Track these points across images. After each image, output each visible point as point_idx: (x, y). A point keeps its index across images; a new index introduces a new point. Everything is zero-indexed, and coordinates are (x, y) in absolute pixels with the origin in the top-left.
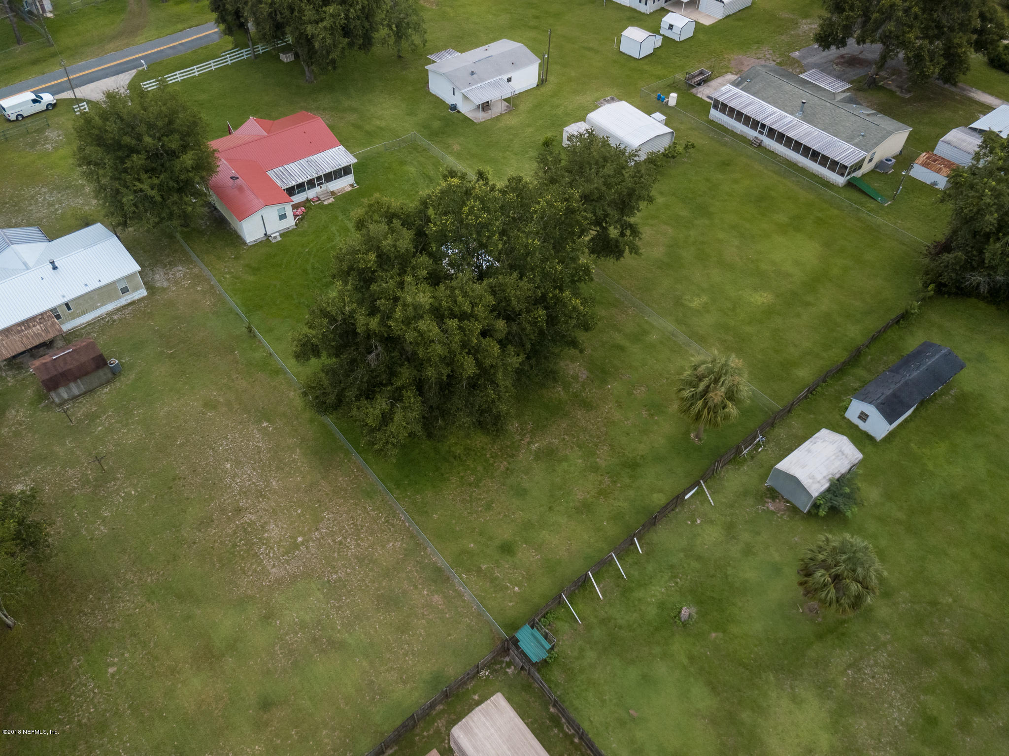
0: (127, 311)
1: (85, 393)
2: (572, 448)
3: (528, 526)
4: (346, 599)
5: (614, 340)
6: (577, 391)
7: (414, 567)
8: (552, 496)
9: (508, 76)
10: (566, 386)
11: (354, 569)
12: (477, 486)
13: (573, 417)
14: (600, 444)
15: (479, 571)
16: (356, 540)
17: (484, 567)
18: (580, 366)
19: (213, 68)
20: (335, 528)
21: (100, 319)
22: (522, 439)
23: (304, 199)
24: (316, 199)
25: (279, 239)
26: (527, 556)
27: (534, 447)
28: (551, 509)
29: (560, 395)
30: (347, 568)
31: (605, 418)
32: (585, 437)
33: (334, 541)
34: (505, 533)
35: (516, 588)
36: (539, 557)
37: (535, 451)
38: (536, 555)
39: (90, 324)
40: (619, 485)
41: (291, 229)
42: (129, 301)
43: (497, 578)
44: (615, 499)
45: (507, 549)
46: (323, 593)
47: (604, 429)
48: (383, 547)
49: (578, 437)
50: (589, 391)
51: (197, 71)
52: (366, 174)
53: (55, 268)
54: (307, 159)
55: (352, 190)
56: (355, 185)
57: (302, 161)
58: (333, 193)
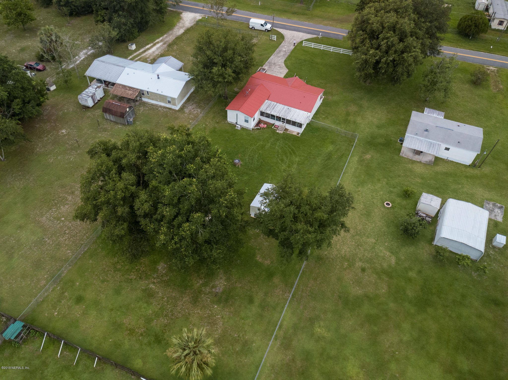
0: (165, 110)
1: (115, 122)
2: (159, 304)
3: (96, 303)
4: (36, 249)
5: (257, 295)
6: (204, 291)
7: (59, 266)
8: (120, 307)
9: (448, 147)
10: (205, 284)
11: (52, 244)
12: (115, 271)
13: (182, 296)
14: (168, 318)
15: (63, 293)
16: (68, 238)
17: (66, 294)
18: (224, 285)
19: (341, 52)
20: (72, 228)
21: (156, 106)
22: (154, 278)
23: (273, 123)
24: (277, 127)
25: (239, 129)
26: (78, 311)
27: (152, 286)
28: (112, 310)
29: (196, 284)
30: (52, 241)
31: (189, 313)
32: (169, 308)
33: (65, 230)
34: (89, 295)
35: (56, 313)
36: (79, 316)
37: (149, 288)
38: (79, 314)
39: (152, 105)
40: (141, 338)
41: (249, 129)
42: (170, 107)
43: (61, 302)
44: (129, 339)
45: (79, 300)
46: (37, 239)
47: (180, 315)
48: (67, 249)
49: (168, 304)
50: (207, 297)
51: (333, 50)
52: (311, 134)
53: (159, 78)
54: (290, 108)
55: (295, 135)
56: (300, 134)
57: (286, 107)
58: (286, 130)
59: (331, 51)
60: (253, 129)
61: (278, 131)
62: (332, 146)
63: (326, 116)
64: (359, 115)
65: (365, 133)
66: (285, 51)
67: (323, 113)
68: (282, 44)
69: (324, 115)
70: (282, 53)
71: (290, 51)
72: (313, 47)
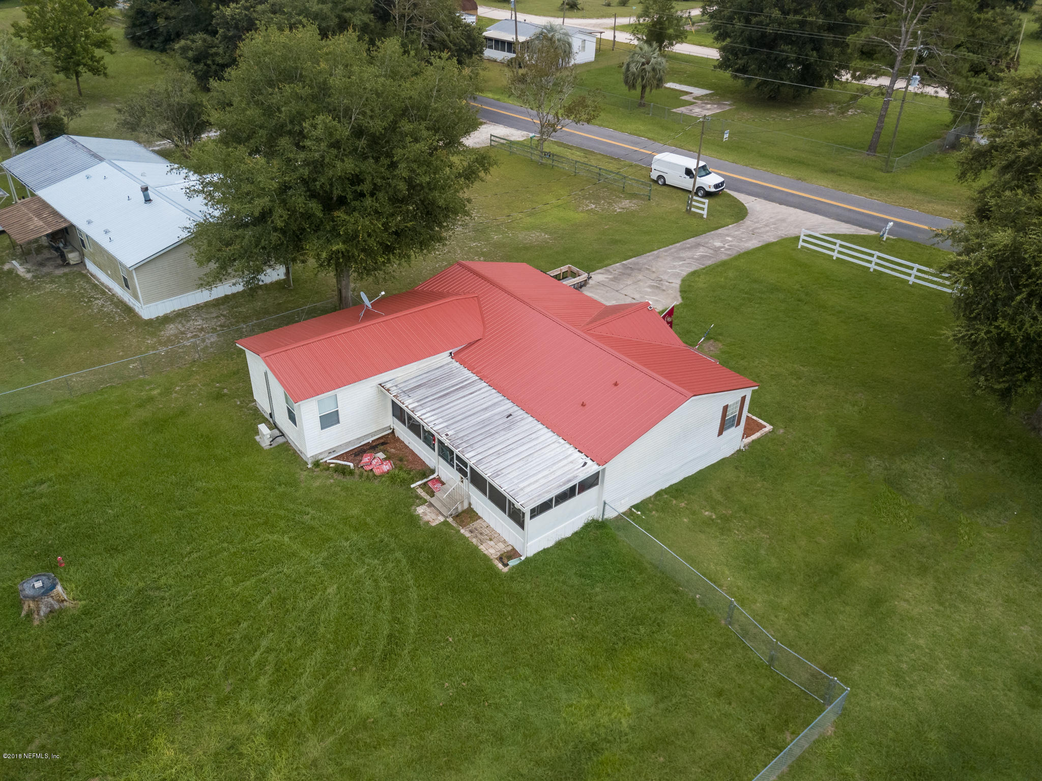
21: (105, 291)
23: (430, 464)
24: (435, 488)
39: (97, 286)
42: (131, 305)
51: (917, 277)
52: (576, 581)
53: (148, 200)
54: (519, 413)
55: (486, 558)
56: (513, 563)
57: (508, 406)
58: (468, 515)
59: (912, 280)
60: (317, 464)
61: (420, 510)
62: (646, 699)
63: (726, 519)
64: (923, 570)
65: (920, 691)
66: (717, 250)
67: (718, 496)
68: (720, 231)
69: (713, 509)
70: (700, 252)
71: (734, 253)
72: (835, 255)
